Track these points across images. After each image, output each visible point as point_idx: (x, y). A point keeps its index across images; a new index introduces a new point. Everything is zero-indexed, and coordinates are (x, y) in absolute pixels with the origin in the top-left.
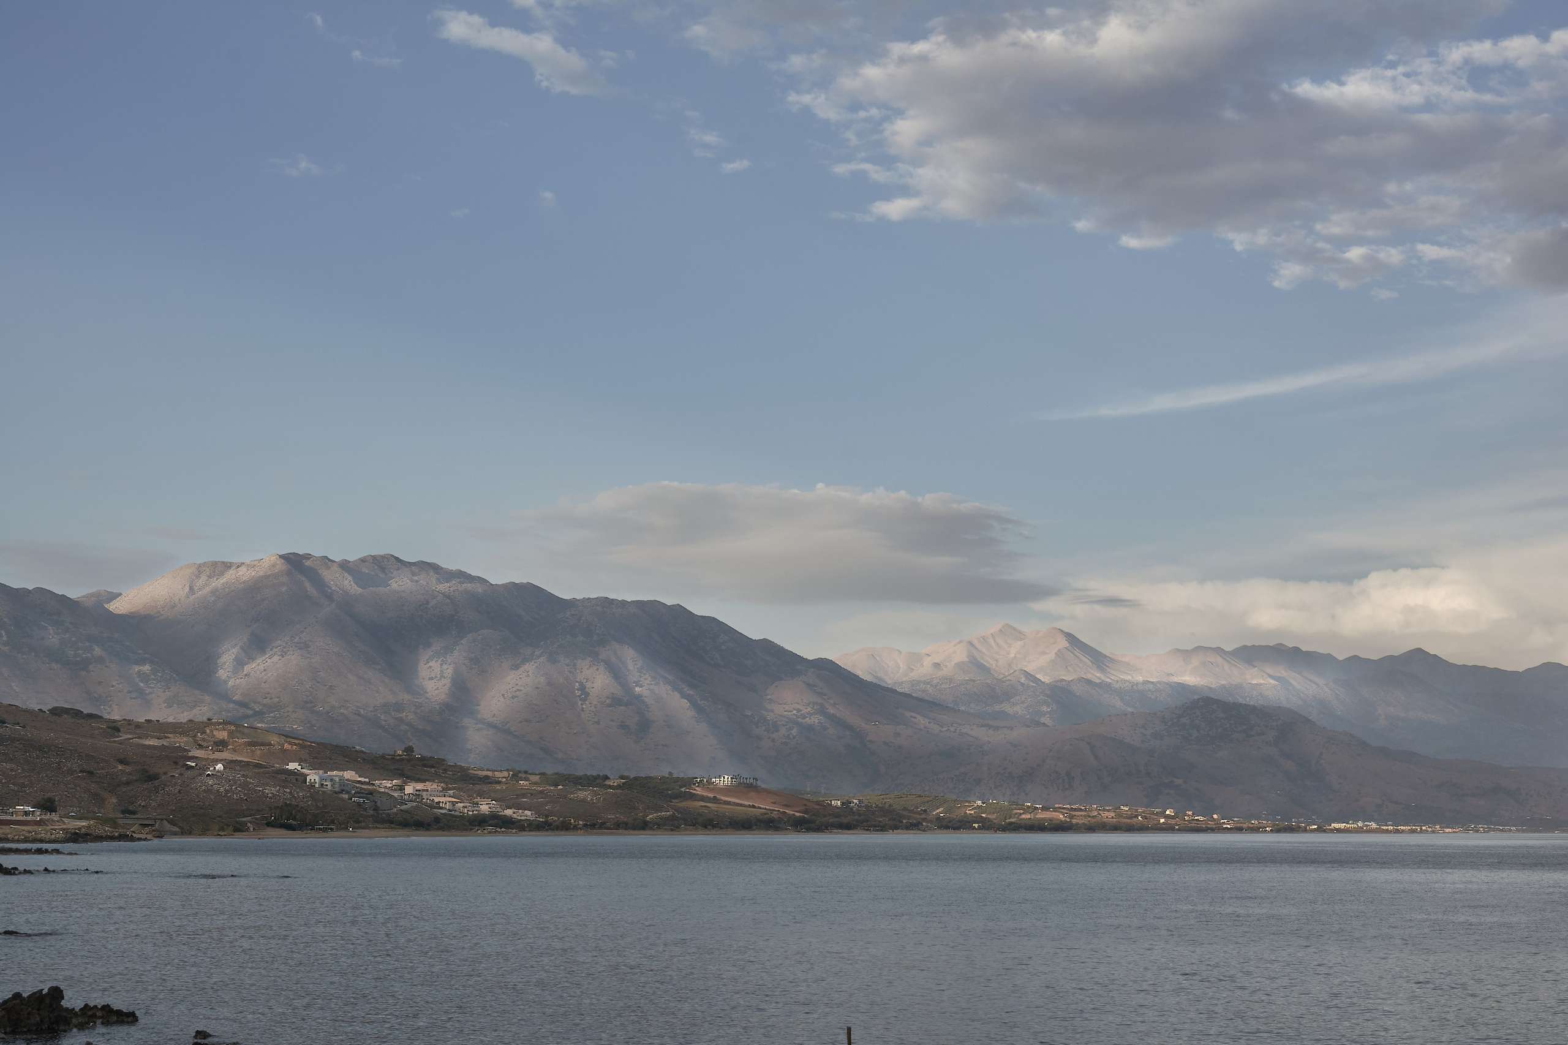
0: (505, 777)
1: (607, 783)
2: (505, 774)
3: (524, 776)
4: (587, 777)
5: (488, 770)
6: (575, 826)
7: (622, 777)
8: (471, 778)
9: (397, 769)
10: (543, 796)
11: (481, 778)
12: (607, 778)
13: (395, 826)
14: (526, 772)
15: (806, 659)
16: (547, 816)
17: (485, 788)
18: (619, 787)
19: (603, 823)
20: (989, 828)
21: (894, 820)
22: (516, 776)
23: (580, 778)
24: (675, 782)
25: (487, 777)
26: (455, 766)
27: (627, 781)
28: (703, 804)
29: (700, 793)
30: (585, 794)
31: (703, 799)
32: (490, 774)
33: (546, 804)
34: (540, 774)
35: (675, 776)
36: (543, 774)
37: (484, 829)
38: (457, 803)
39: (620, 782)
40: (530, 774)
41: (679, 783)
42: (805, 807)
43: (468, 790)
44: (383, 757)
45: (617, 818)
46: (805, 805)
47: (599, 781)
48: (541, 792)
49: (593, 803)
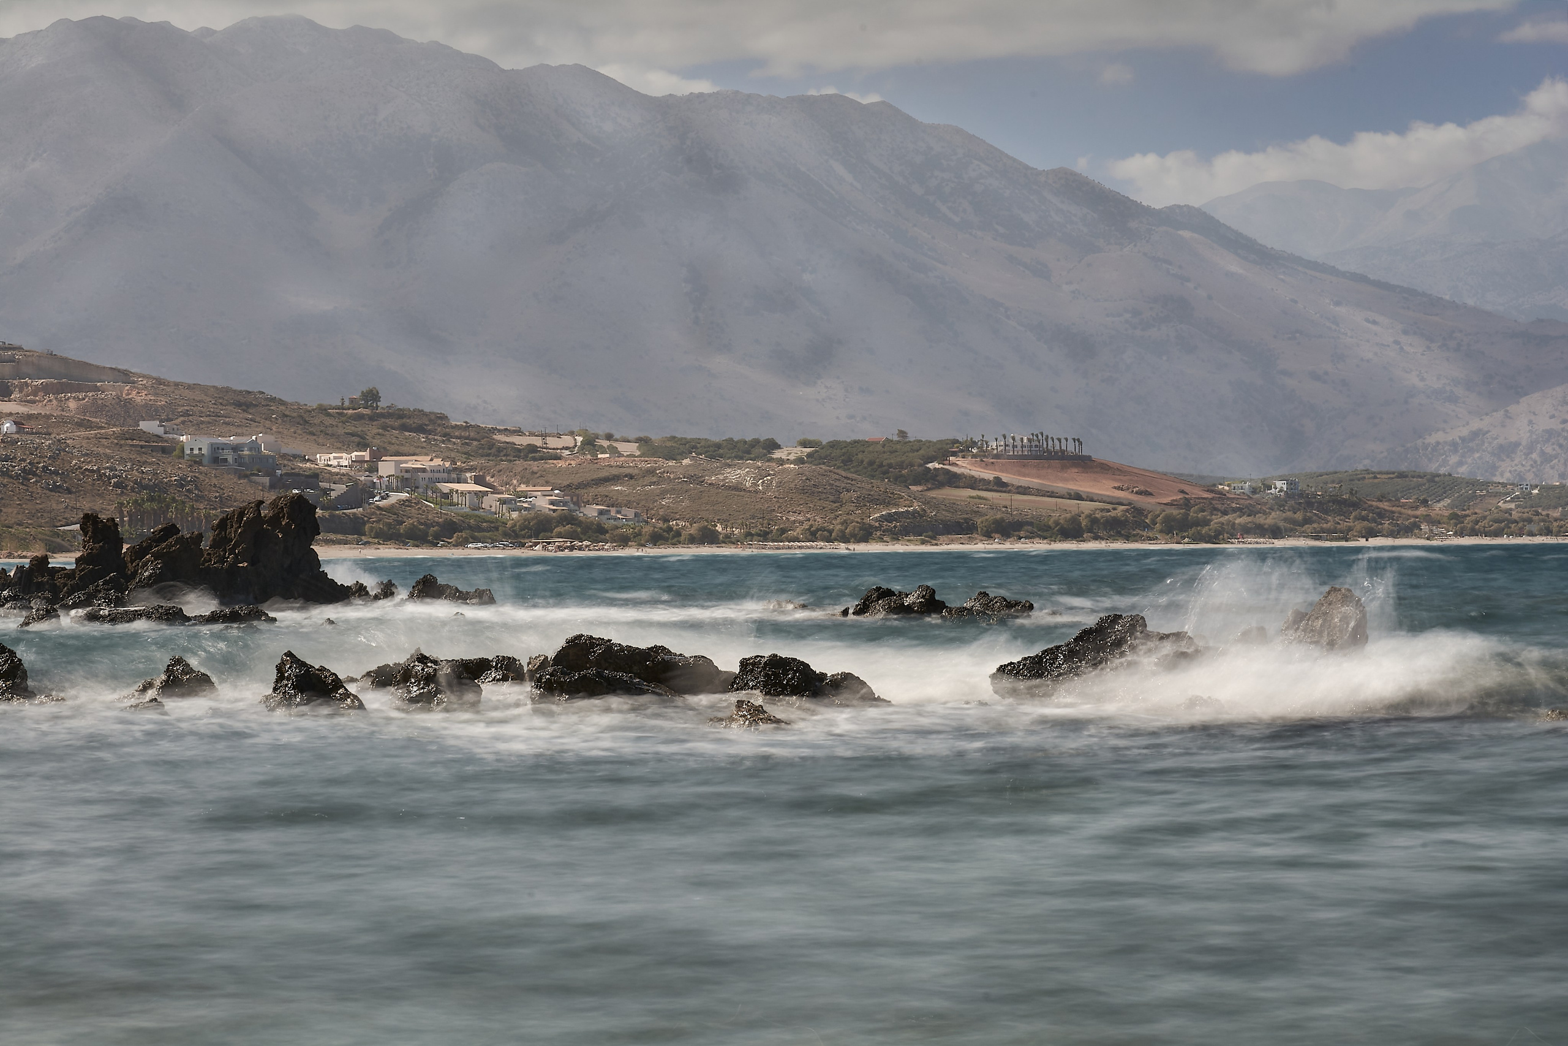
0: (567, 448)
1: (777, 454)
2: (567, 441)
3: (605, 443)
4: (732, 444)
5: (532, 434)
6: (727, 536)
7: (804, 444)
8: (499, 450)
9: (352, 435)
10: (655, 479)
11: (519, 450)
12: (773, 445)
13: (370, 540)
14: (609, 437)
15: (1149, 207)
16: (666, 520)
17: (535, 466)
18: (799, 461)
19: (783, 531)
20: (1559, 532)
21: (1364, 519)
22: (590, 443)
23: (718, 446)
24: (913, 451)
25: (533, 449)
26: (468, 427)
27: (817, 451)
28: (974, 493)
29: (966, 472)
30: (739, 474)
31: (973, 483)
32: (538, 442)
33: (663, 494)
34: (638, 440)
35: (911, 437)
36: (642, 441)
37: (549, 543)
38: (486, 493)
39: (802, 452)
40: (617, 440)
41: (921, 452)
42: (1181, 496)
43: (500, 471)
44: (323, 410)
45: (809, 520)
46: (1183, 492)
47: (758, 450)
48: (651, 472)
49: (756, 492)
